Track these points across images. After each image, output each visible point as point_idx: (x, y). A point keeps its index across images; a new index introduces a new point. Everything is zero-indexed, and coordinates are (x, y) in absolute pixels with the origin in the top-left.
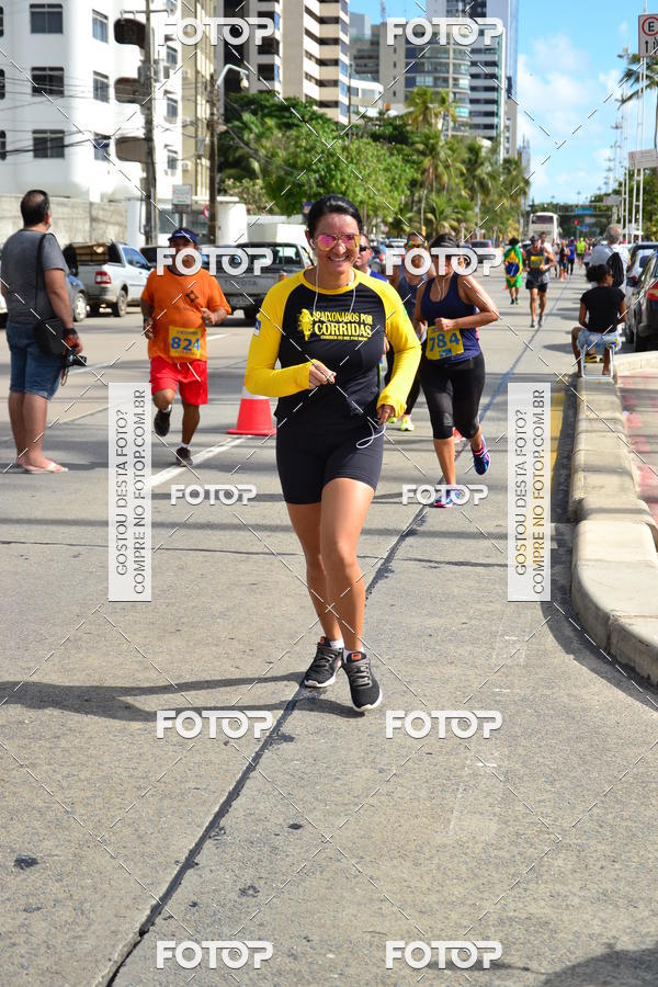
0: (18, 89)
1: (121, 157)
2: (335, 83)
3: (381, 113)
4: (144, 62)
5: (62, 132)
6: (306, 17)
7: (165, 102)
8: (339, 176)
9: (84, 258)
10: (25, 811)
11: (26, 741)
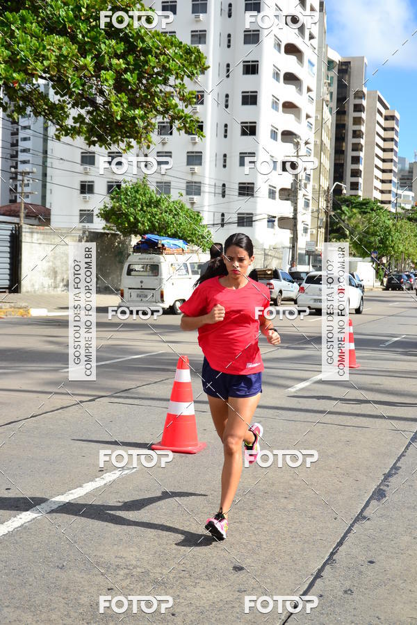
0: (232, 193)
1: (281, 227)
2: (390, 192)
3: (412, 207)
4: (294, 180)
5: (252, 214)
6: (376, 158)
7: (304, 200)
8: (390, 238)
9: (261, 276)
10: (237, 544)
11: (237, 510)
